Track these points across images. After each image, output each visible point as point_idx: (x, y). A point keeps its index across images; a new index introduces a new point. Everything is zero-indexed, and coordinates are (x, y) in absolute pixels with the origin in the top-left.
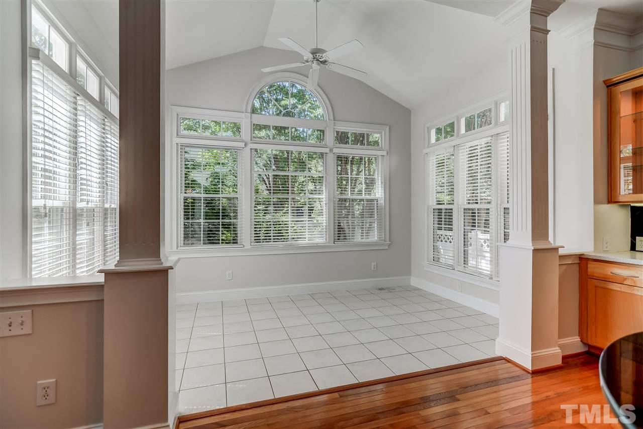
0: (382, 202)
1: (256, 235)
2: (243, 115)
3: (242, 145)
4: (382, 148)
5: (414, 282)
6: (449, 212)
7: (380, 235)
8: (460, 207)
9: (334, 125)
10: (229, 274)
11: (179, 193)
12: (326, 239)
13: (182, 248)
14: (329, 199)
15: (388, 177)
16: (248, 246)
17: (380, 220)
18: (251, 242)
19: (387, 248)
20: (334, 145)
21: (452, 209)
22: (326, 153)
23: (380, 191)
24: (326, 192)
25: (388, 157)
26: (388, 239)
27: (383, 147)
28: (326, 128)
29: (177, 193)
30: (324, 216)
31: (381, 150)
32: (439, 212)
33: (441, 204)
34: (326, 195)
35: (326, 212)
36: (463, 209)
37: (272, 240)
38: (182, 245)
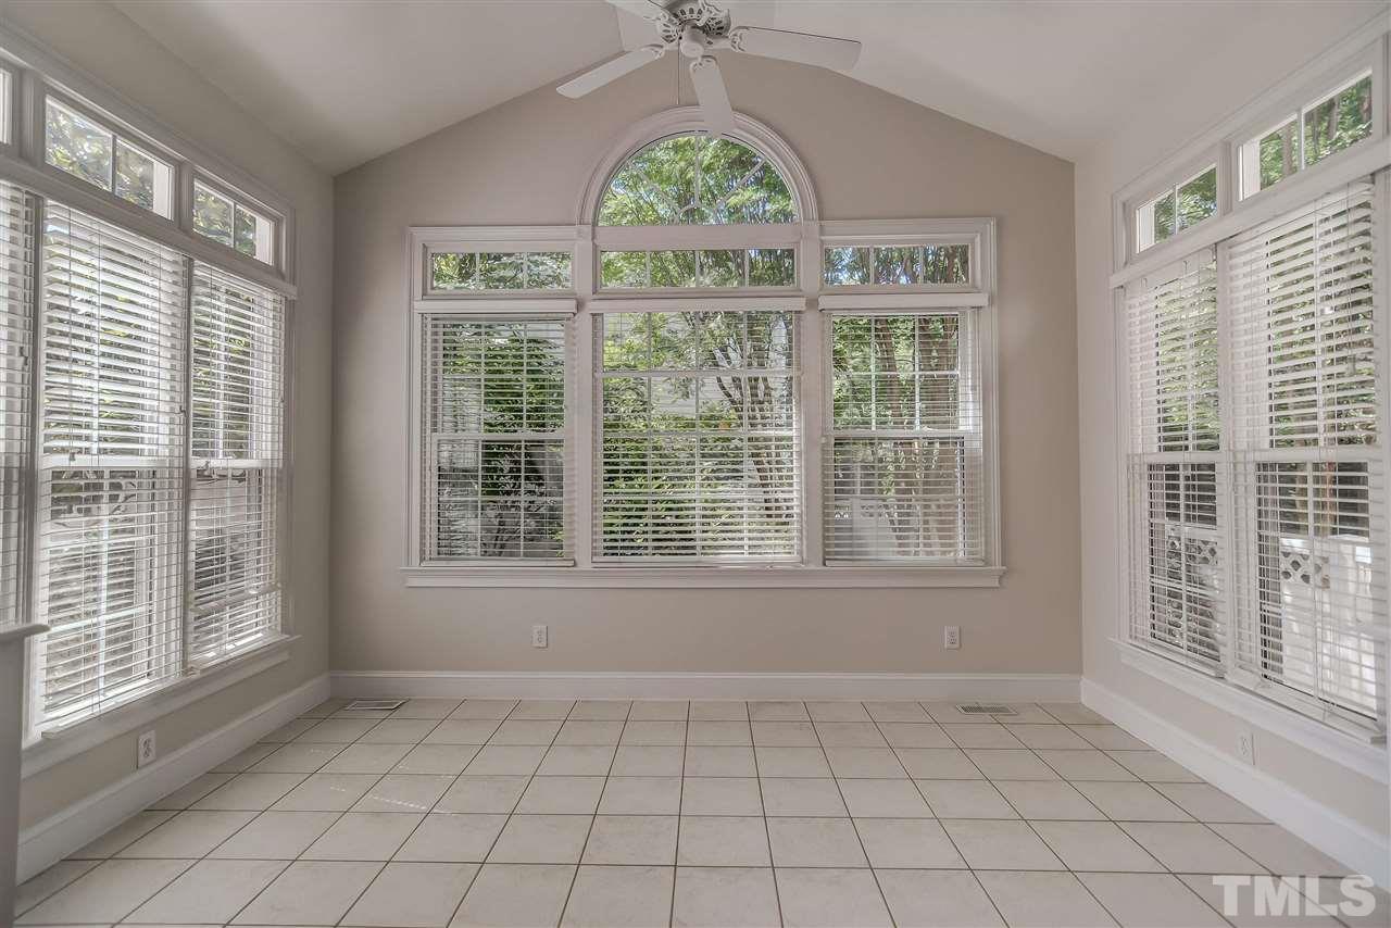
0: (978, 444)
1: (607, 537)
2: (571, 231)
3: (570, 305)
4: (974, 286)
5: (1092, 694)
6: (1204, 477)
7: (973, 545)
8: (1240, 457)
9: (822, 232)
10: (540, 632)
11: (428, 432)
12: (800, 552)
13: (434, 563)
14: (809, 440)
15: (995, 367)
16: (585, 564)
17: (972, 498)
18: (594, 554)
19: (997, 584)
20: (821, 290)
21: (1212, 467)
22: (800, 312)
23: (971, 413)
24: (798, 421)
25: (995, 310)
26: (996, 556)
27: (979, 283)
28: (798, 243)
29: (423, 431)
30: (795, 487)
31: (975, 290)
32: (1168, 477)
33: (1179, 448)
34: (798, 430)
35: (799, 476)
36: (1252, 468)
37: (650, 551)
38: (434, 555)
